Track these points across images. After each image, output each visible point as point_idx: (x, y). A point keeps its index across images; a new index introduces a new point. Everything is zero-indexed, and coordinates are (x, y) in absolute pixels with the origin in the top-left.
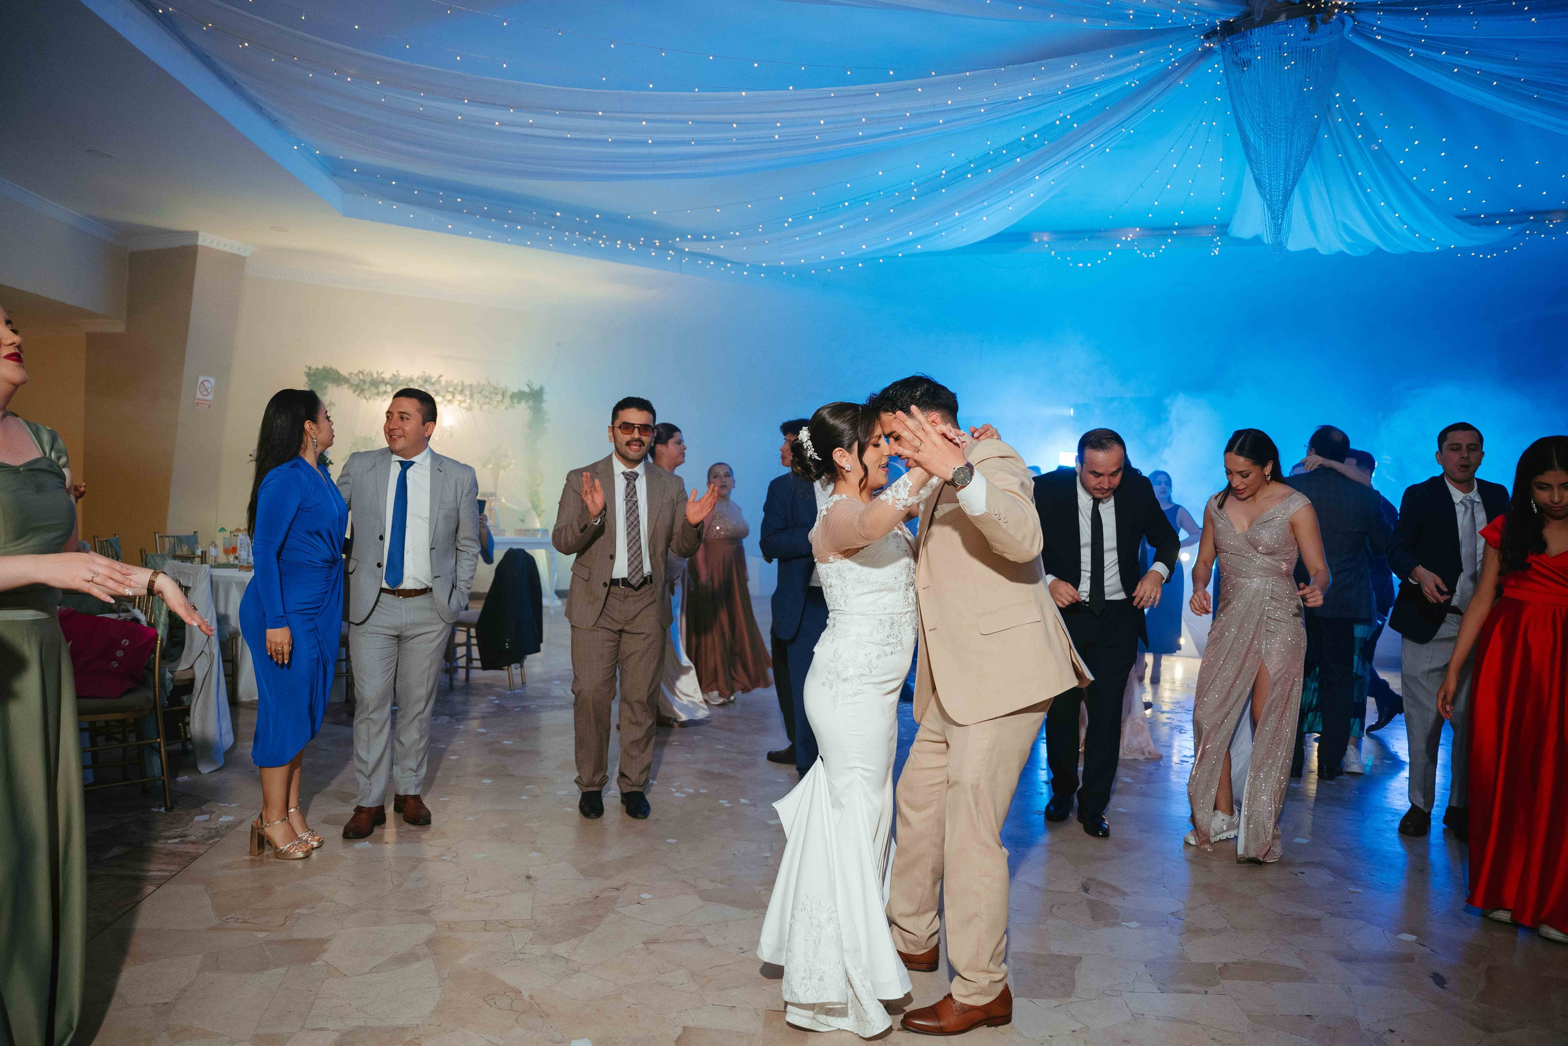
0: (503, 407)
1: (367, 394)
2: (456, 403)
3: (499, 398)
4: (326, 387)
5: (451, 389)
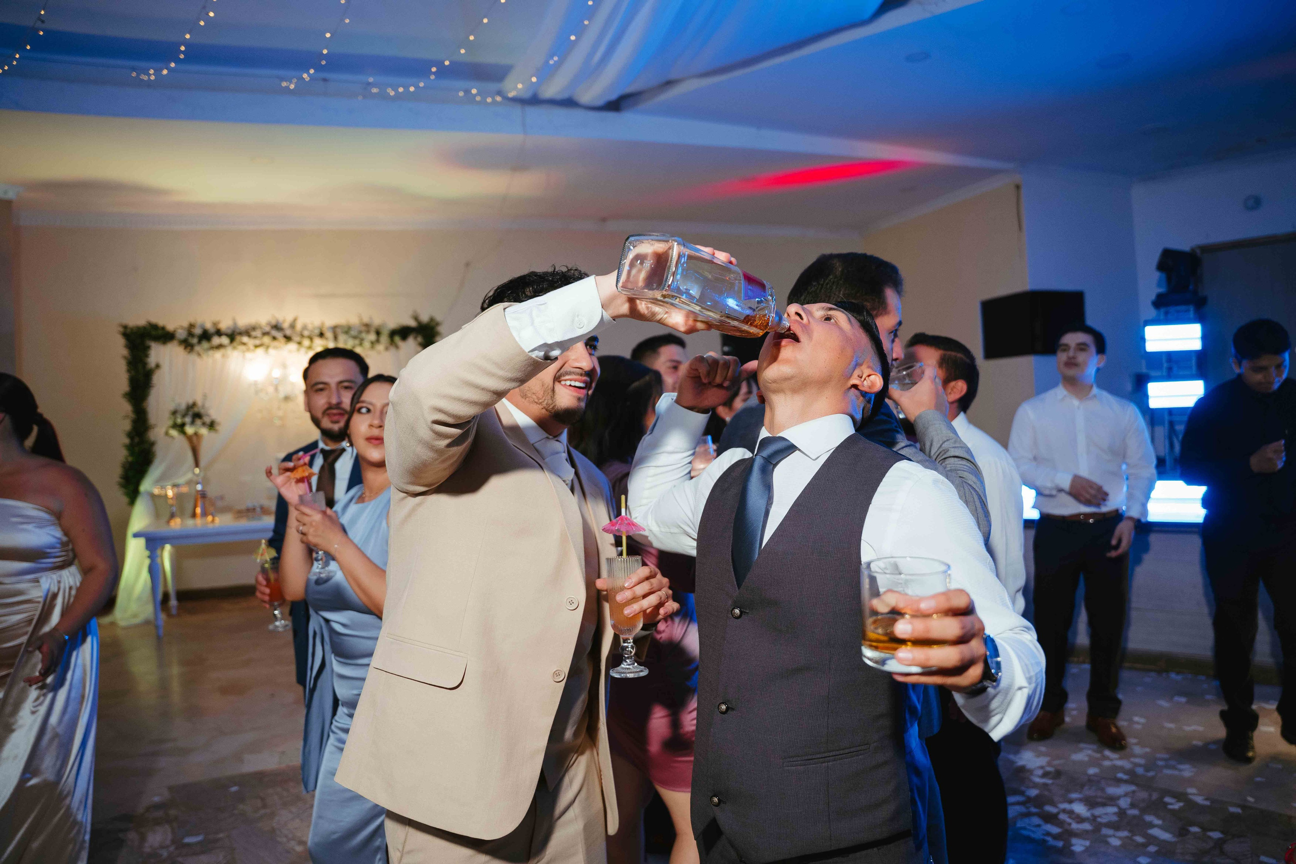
0: (380, 347)
1: (197, 348)
3: (372, 337)
4: (149, 347)
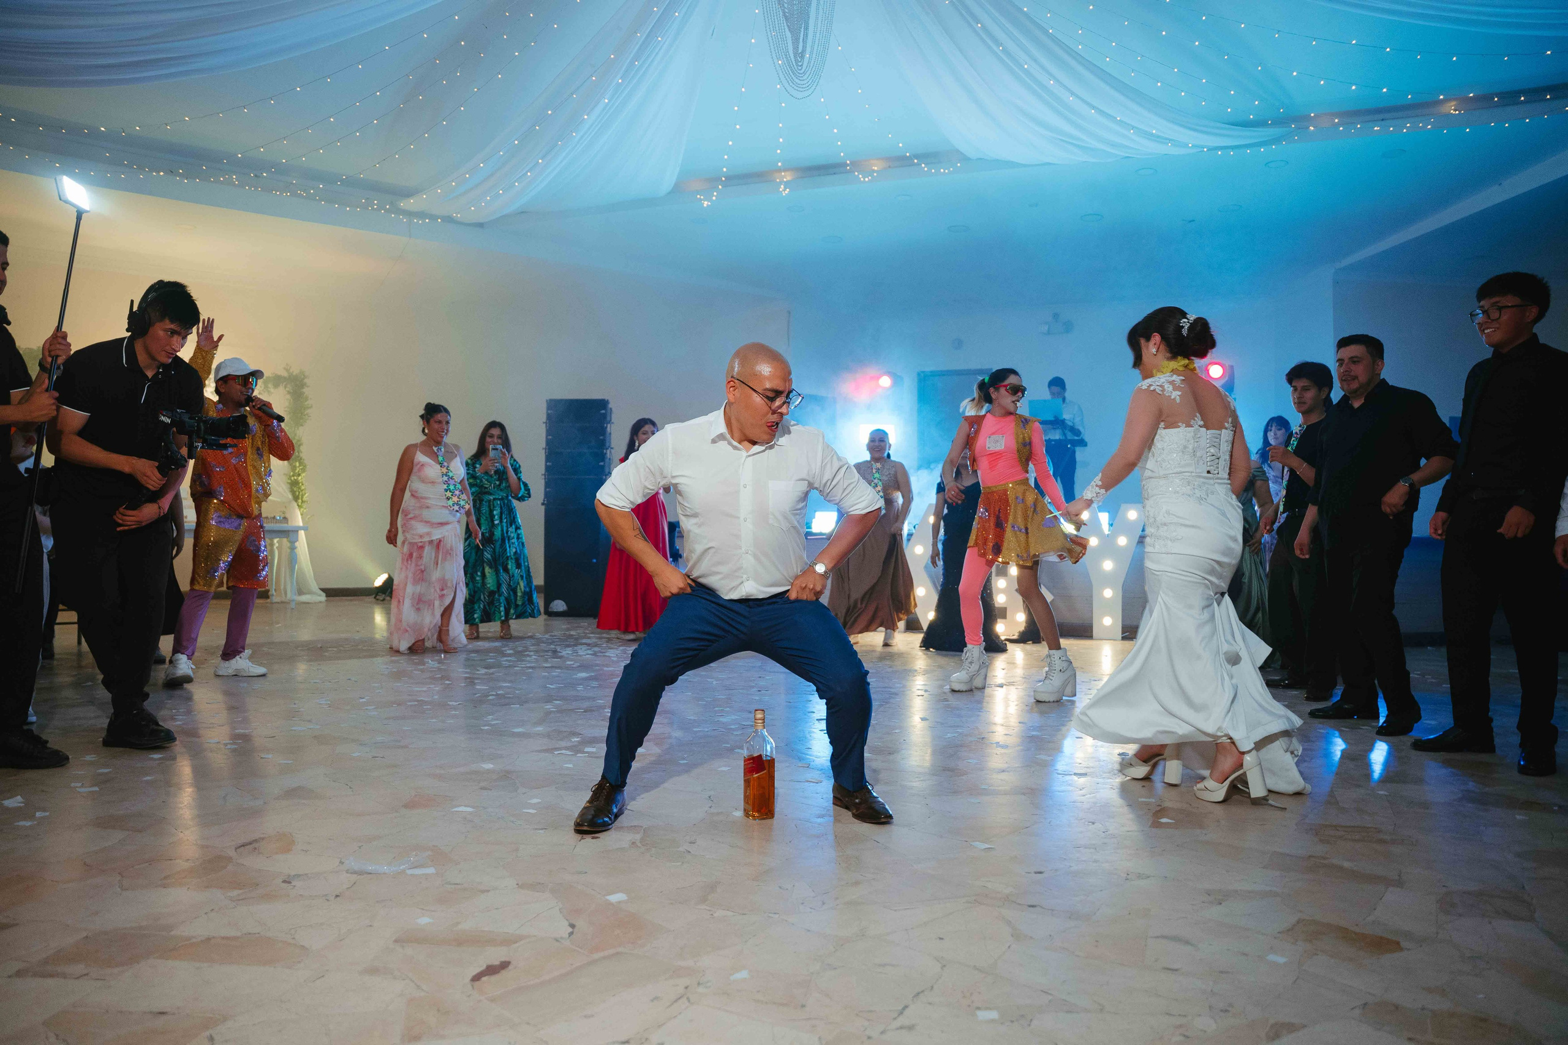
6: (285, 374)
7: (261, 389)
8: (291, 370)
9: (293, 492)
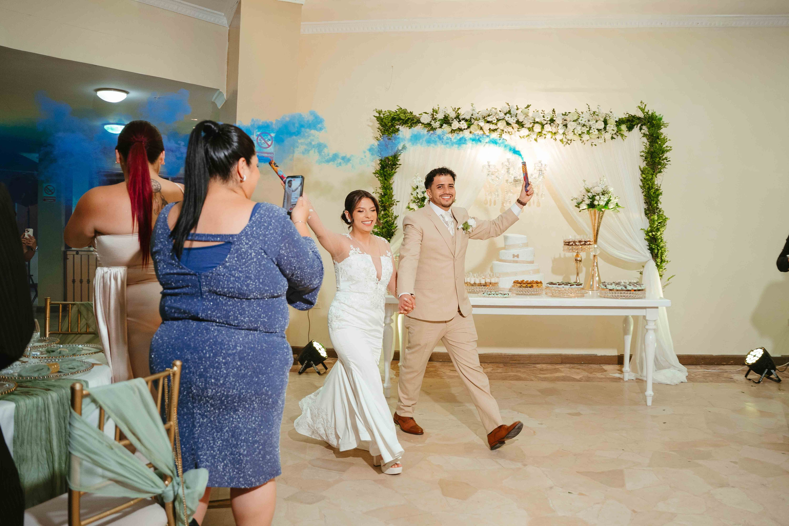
0: (608, 136)
1: (439, 132)
2: (549, 136)
3: (601, 125)
4: (397, 131)
5: (537, 120)
6: (640, 115)
7: (614, 132)
8: (646, 110)
9: (651, 250)
